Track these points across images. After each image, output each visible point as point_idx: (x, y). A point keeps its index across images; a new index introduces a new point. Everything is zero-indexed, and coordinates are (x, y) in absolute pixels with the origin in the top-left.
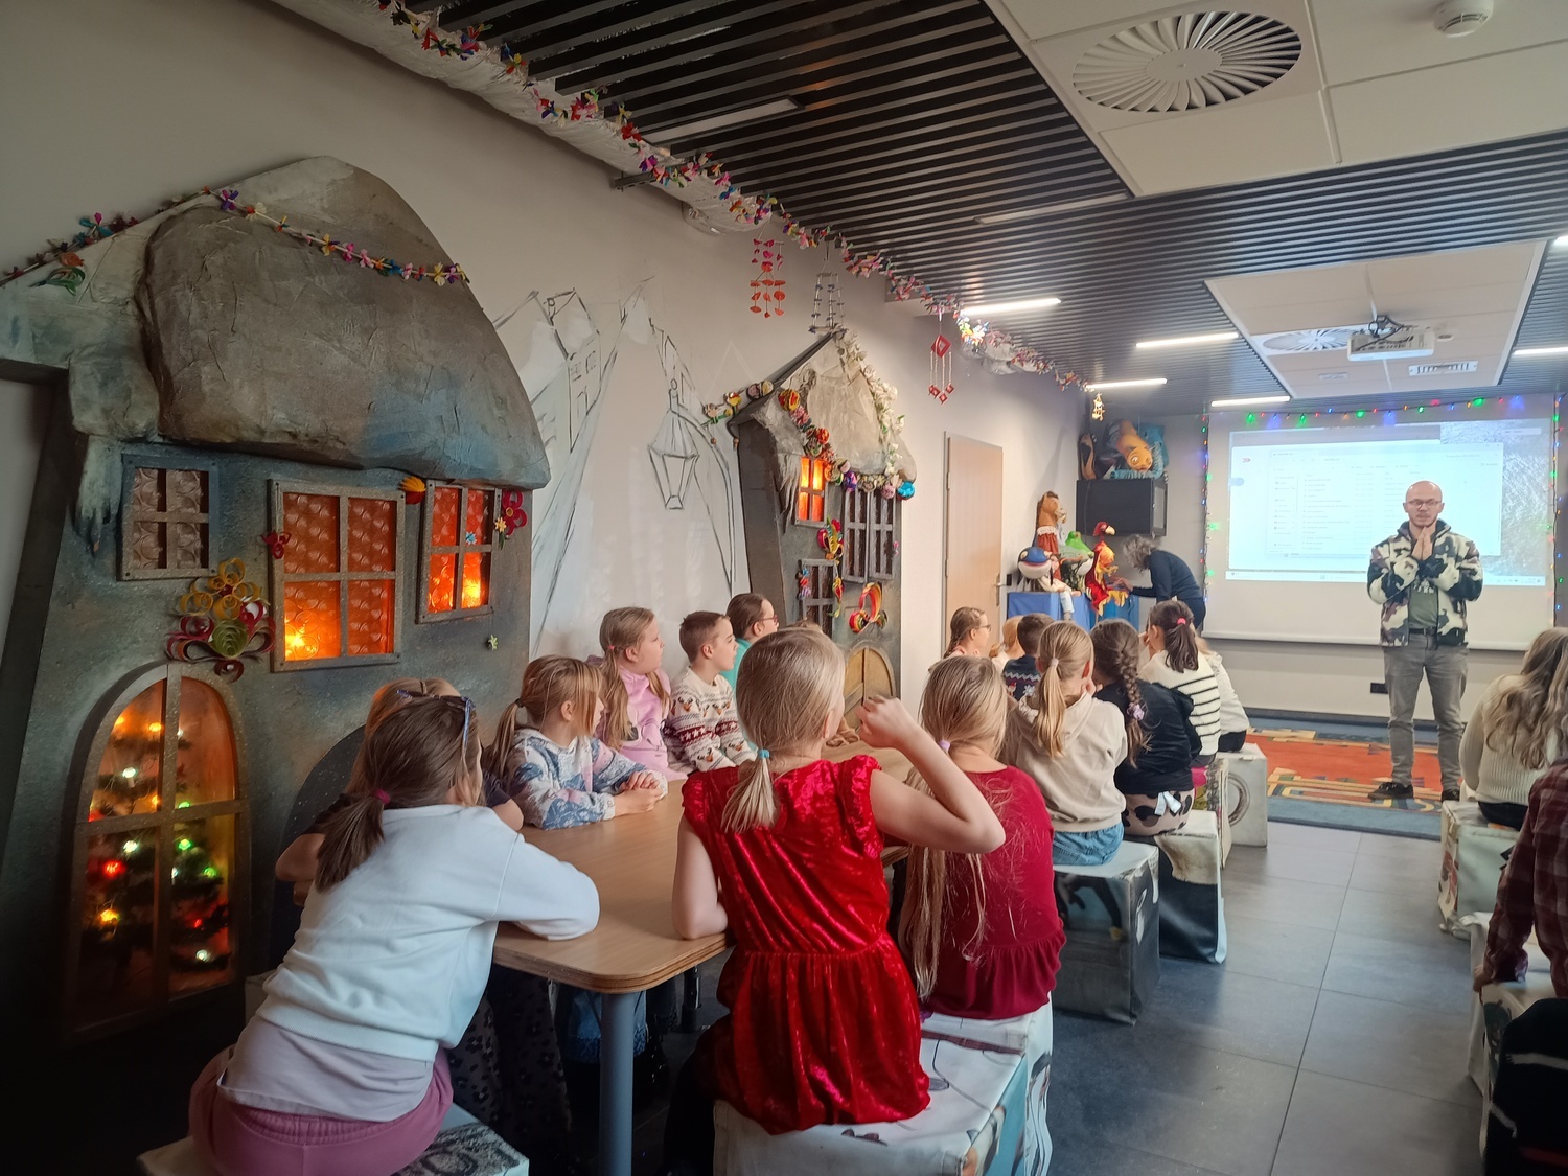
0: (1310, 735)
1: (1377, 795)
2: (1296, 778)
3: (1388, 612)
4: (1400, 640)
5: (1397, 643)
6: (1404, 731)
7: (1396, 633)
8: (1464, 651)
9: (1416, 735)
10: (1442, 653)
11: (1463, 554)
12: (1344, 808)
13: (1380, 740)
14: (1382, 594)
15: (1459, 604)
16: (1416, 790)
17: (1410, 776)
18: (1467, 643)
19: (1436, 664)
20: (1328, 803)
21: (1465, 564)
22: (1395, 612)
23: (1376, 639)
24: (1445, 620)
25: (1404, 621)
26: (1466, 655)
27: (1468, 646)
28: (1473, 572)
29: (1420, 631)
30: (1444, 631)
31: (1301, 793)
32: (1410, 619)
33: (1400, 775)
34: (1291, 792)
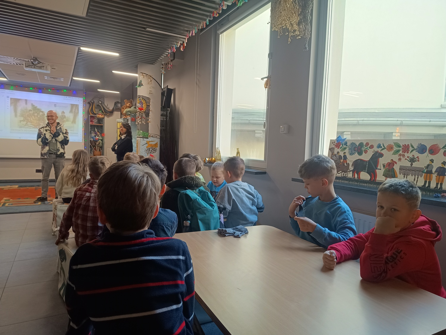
0: (17, 186)
1: (36, 201)
2: (10, 200)
3: (43, 148)
4: (46, 156)
5: (46, 157)
6: (46, 182)
7: (45, 154)
8: (64, 159)
9: (49, 184)
10: (58, 159)
11: (64, 132)
12: (26, 206)
13: (38, 186)
14: (41, 143)
15: (63, 146)
16: (48, 198)
17: (46, 195)
18: (65, 157)
19: (56, 163)
20: (21, 206)
21: (65, 135)
22: (45, 148)
23: (39, 156)
24: (59, 150)
25: (48, 151)
26: (65, 160)
27: (65, 158)
28: (67, 137)
29: (52, 154)
30: (59, 153)
31: (12, 204)
32: (49, 150)
33: (44, 195)
34: (9, 204)
